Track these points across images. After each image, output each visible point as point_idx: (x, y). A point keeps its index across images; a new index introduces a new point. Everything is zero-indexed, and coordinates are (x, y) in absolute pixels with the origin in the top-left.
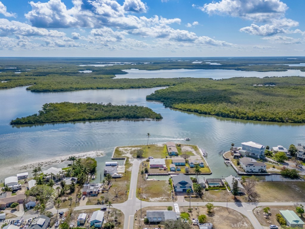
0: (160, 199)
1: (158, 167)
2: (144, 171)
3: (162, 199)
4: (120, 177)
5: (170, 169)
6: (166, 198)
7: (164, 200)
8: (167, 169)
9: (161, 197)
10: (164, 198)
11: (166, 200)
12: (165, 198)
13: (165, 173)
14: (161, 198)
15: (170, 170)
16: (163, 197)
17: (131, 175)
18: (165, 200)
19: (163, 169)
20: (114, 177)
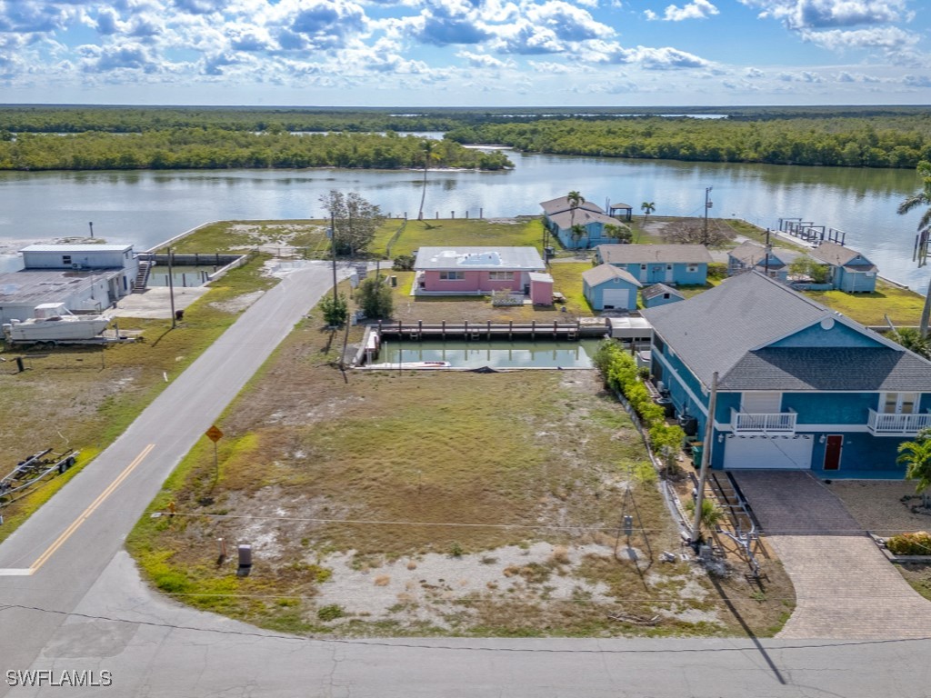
0: (494, 573)
1: (479, 293)
2: (353, 310)
3: (537, 573)
4: (95, 346)
5: (590, 305)
6: (592, 568)
7: (563, 587)
8: (560, 301)
9: (517, 540)
10: (560, 560)
11: (600, 592)
12: (576, 555)
13: (546, 322)
14: (509, 555)
15: (585, 307)
16: (541, 551)
17: (222, 333)
18: (579, 597)
19: (528, 302)
20: (30, 336)
